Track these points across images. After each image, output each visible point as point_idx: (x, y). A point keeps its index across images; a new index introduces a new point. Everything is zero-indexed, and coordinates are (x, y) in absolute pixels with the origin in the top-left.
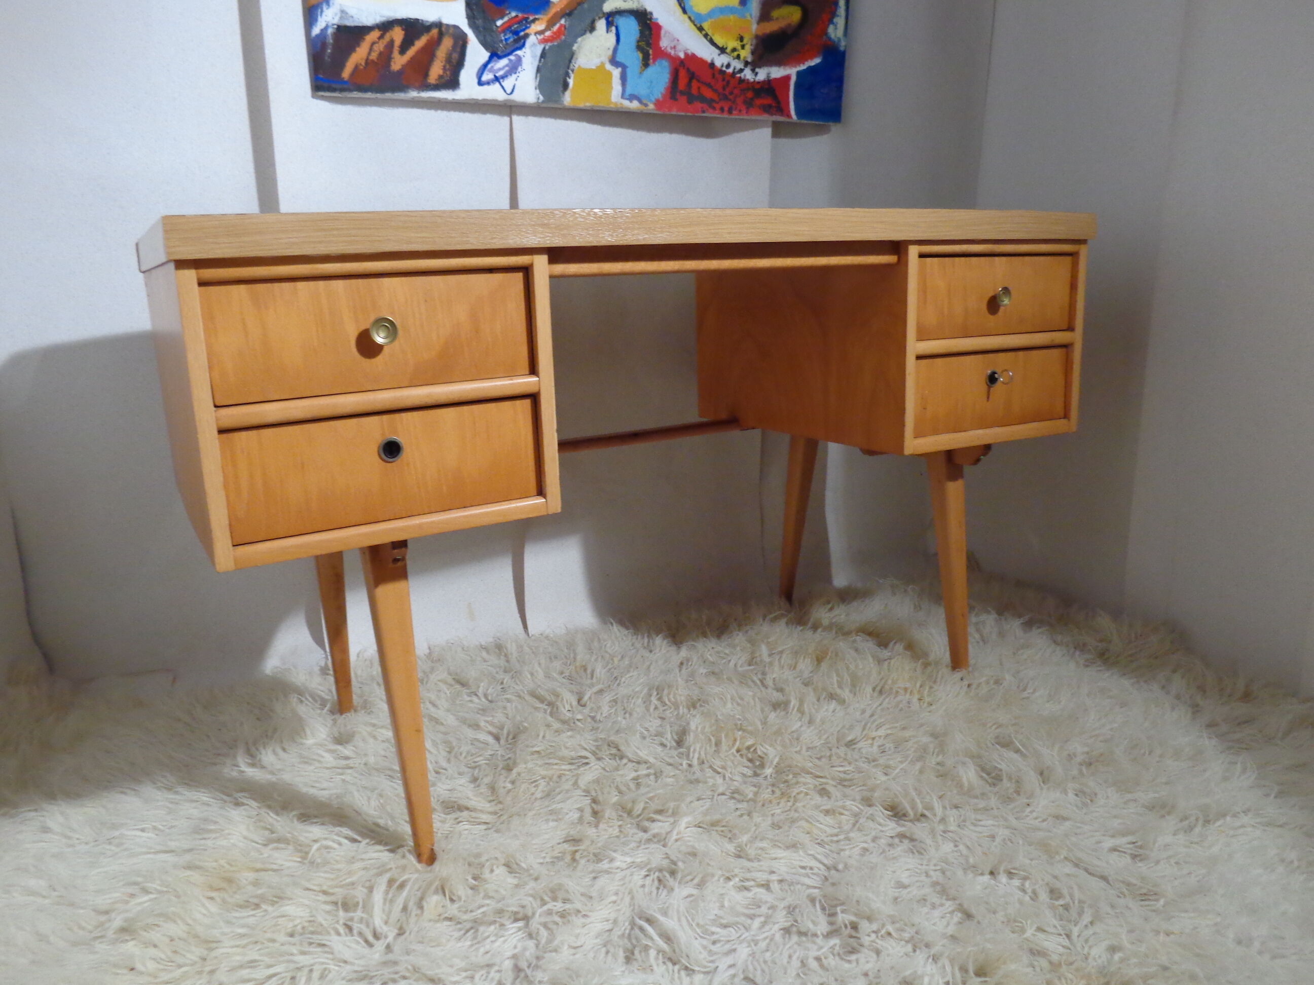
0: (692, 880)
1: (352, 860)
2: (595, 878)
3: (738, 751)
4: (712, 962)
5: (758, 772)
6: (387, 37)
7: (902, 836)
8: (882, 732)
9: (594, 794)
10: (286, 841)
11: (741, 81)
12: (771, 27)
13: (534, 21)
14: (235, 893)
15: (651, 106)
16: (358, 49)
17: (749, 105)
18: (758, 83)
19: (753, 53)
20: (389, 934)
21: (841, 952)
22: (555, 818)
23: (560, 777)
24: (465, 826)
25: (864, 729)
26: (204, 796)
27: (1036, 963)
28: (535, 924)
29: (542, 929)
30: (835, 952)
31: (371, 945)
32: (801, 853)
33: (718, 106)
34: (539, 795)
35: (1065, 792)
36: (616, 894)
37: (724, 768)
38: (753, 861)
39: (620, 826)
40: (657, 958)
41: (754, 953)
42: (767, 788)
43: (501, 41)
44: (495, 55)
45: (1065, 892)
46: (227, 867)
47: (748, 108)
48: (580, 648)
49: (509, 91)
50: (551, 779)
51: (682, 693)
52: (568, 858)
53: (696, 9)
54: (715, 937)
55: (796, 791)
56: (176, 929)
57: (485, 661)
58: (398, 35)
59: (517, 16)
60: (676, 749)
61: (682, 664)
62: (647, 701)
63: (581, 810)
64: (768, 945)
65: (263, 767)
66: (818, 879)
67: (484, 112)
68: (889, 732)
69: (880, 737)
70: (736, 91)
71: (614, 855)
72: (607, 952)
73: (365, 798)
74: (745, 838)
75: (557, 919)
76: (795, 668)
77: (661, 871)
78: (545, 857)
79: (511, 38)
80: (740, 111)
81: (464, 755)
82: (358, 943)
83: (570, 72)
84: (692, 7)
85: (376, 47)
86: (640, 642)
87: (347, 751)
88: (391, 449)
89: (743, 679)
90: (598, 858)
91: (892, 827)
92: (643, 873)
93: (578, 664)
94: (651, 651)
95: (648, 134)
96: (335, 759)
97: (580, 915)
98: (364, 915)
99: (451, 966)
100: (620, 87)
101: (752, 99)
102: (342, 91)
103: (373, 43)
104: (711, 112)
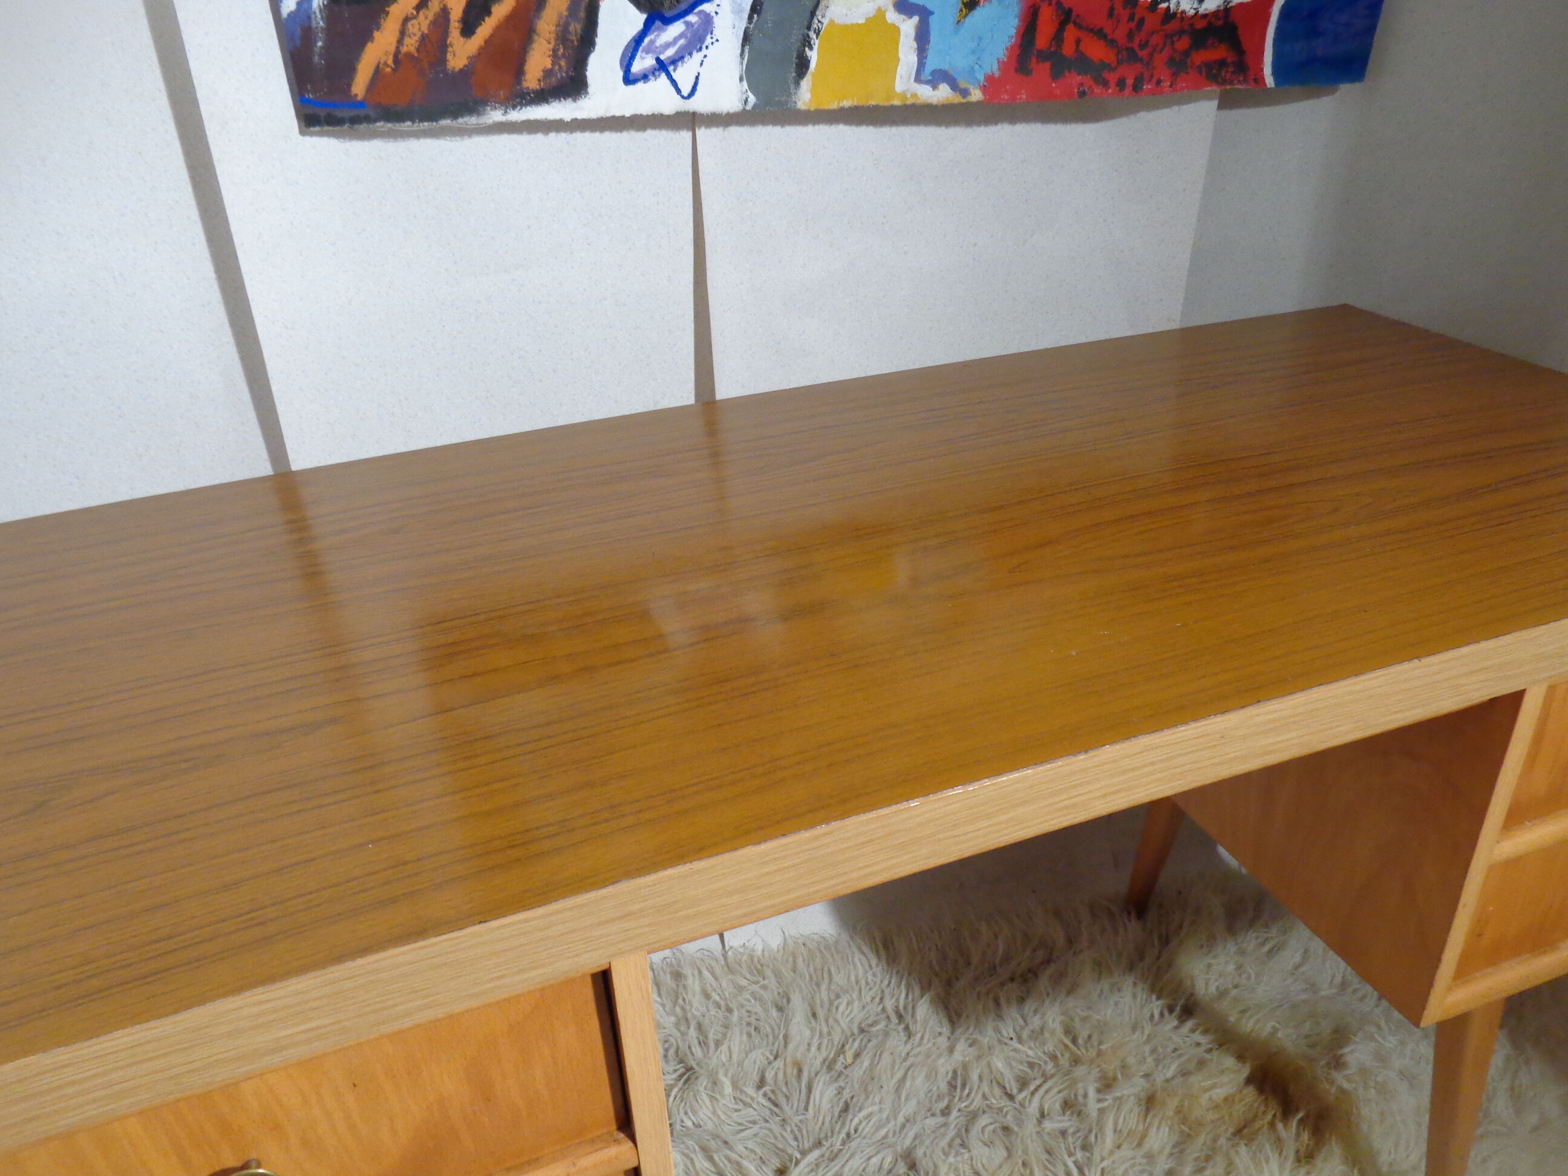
11: (1168, 15)
15: (976, 95)
16: (376, 34)
17: (1178, 66)
18: (1205, 16)
33: (1113, 77)
44: (657, 17)
47: (1174, 76)
49: (686, 89)
67: (642, 128)
70: (1155, 40)
76: (1141, 1145)
80: (1159, 82)
83: (812, 35)
85: (413, 27)
86: (895, 993)
93: (789, 1057)
94: (908, 1034)
100: (914, 59)
101: (1186, 53)
102: (355, 121)
103: (406, 20)
104: (1097, 90)
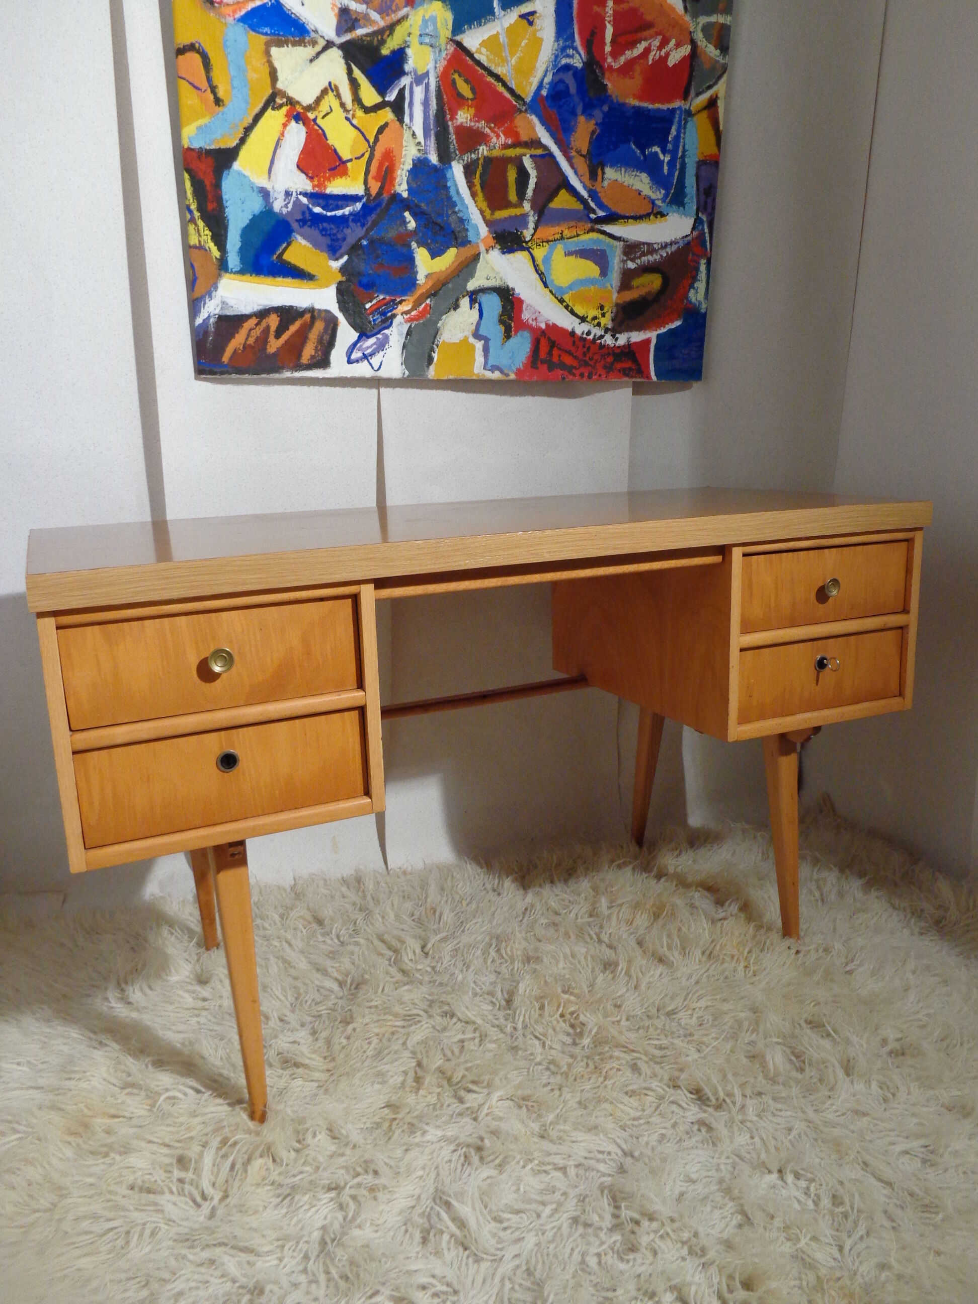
0: (493, 1161)
1: (194, 1115)
2: (407, 1150)
3: (562, 1016)
4: (501, 1249)
5: (577, 1041)
6: (264, 324)
7: (702, 1123)
8: (703, 1003)
9: (419, 1056)
10: (140, 1088)
11: (601, 346)
12: (629, 296)
13: (401, 302)
14: (89, 1139)
15: (512, 376)
16: (237, 335)
17: (609, 369)
18: (619, 347)
19: (613, 320)
20: (215, 1196)
21: (621, 1249)
22: (381, 1080)
23: (393, 1033)
24: (299, 1082)
25: (685, 1000)
26: (74, 1033)
27: (803, 1276)
28: (345, 1197)
29: (351, 1202)
30: (616, 1248)
31: (199, 1206)
32: (601, 1135)
33: (577, 372)
34: (370, 1053)
35: (868, 1082)
36: (424, 1168)
37: (544, 1035)
38: (555, 1144)
39: (439, 1094)
40: (449, 1242)
41: (539, 1243)
42: (582, 1061)
43: (370, 322)
44: (364, 334)
45: (847, 1199)
46: (86, 1110)
47: (608, 373)
48: (433, 889)
49: (376, 367)
50: (384, 1035)
51: (518, 946)
52: (387, 1124)
53: (557, 283)
54: (505, 1224)
55: (608, 1067)
56: (34, 1173)
57: (344, 897)
58: (273, 321)
59: (384, 299)
60: (505, 1009)
61: (526, 909)
62: (485, 952)
63: (405, 1073)
64: (555, 1235)
65: (130, 1003)
66: (614, 1165)
67: (355, 387)
68: (709, 1003)
69: (701, 1008)
70: (596, 357)
71: (427, 1128)
72: (406, 1231)
73: (214, 1046)
74: (551, 1117)
75: (365, 1193)
76: (631, 924)
77: (468, 1146)
78: (365, 1123)
79: (379, 318)
80: (600, 376)
81: (308, 1003)
82: (186, 1203)
83: (435, 346)
84: (553, 281)
85: (253, 333)
86: (491, 881)
87: (205, 992)
88: (228, 761)
89: (581, 933)
90: (412, 1128)
91: (694, 1112)
92: (452, 1147)
93: (428, 906)
94: (499, 894)
95: (512, 398)
96: (194, 999)
97: (386, 1191)
98: (194, 1177)
99: (264, 1236)
100: (483, 360)
101: (612, 364)
102: (222, 373)
103: (251, 330)
104: (571, 377)
